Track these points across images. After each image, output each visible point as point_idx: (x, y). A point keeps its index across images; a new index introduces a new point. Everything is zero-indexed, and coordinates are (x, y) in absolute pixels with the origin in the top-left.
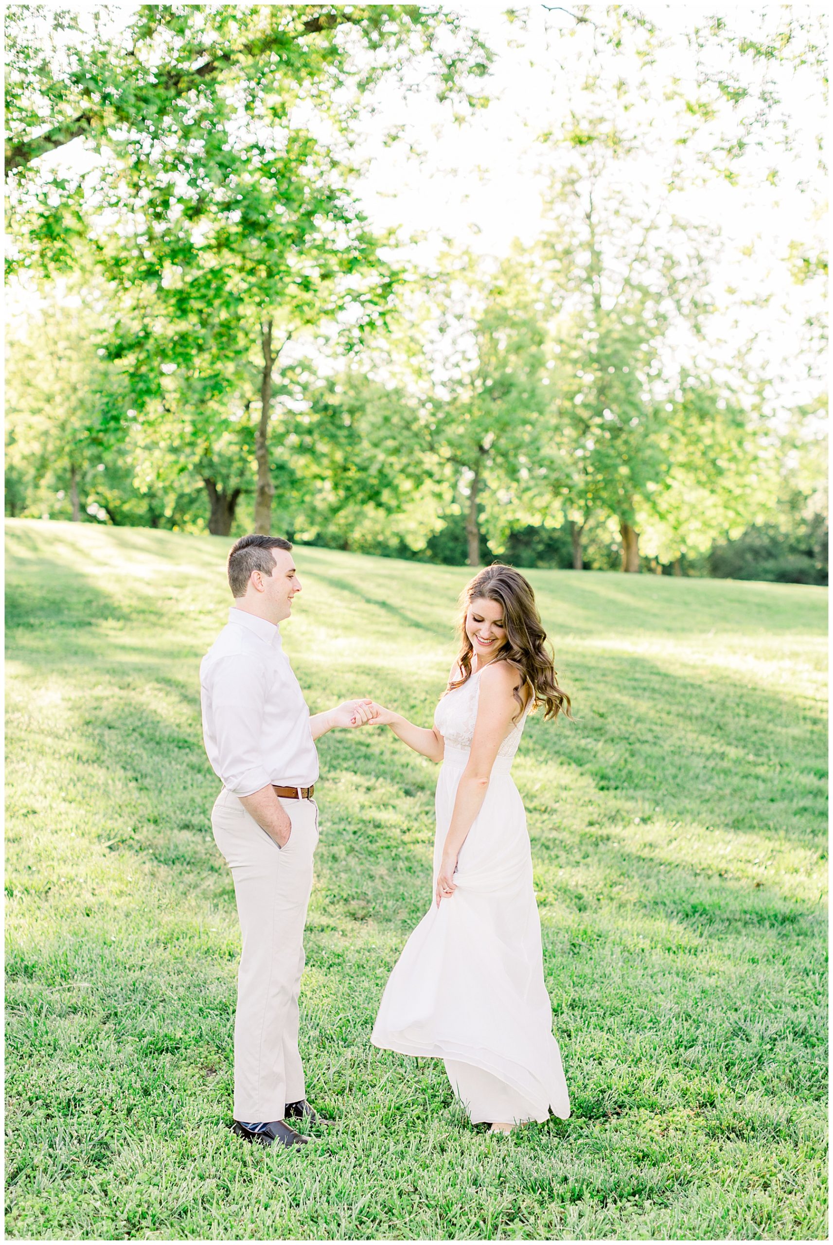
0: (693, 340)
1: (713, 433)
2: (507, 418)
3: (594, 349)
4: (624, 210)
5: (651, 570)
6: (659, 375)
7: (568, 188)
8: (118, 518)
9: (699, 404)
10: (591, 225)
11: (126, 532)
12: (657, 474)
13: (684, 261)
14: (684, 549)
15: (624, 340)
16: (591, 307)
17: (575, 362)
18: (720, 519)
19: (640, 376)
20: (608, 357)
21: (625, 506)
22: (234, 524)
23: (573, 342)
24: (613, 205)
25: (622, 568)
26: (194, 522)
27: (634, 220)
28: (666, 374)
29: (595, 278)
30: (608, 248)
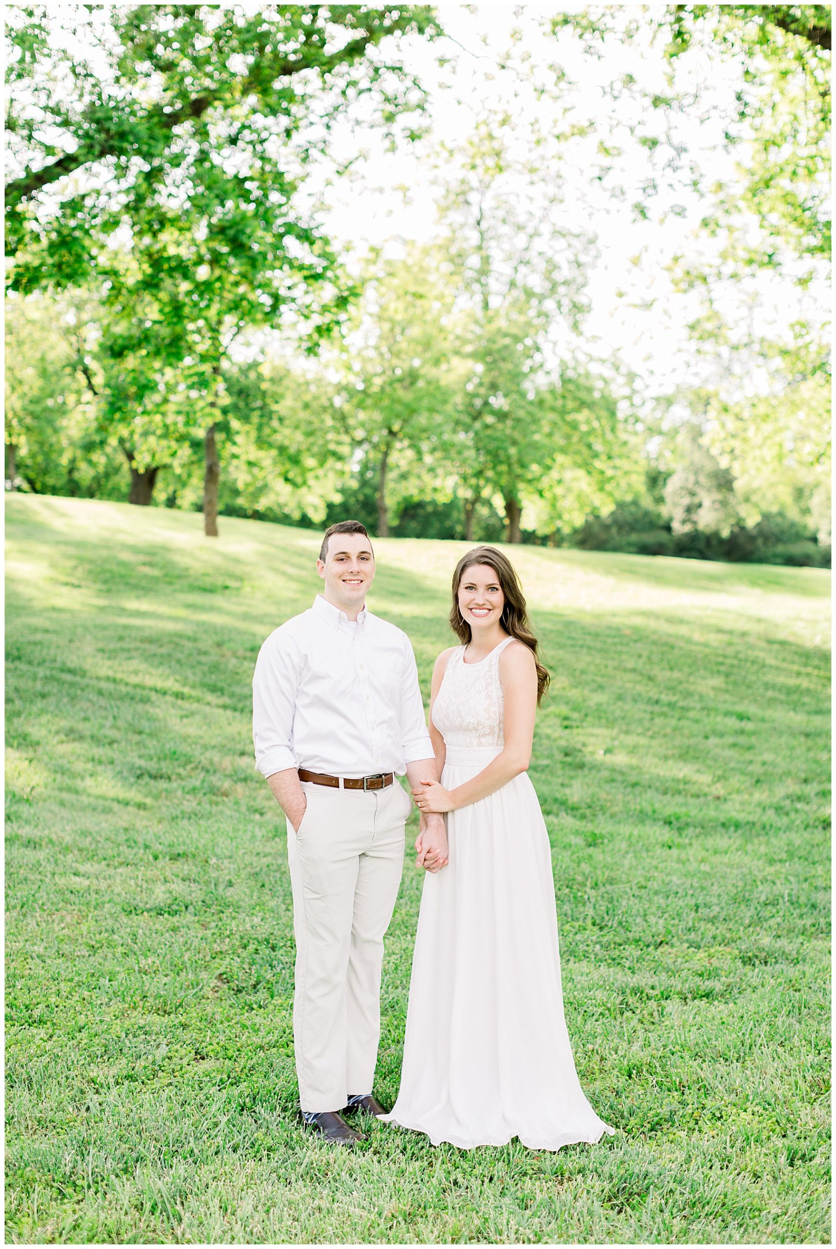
0: (572, 336)
1: (588, 422)
2: (413, 405)
3: (485, 344)
4: (510, 218)
5: (532, 541)
6: (540, 367)
7: (461, 198)
8: (37, 487)
9: (576, 393)
10: (482, 233)
11: (48, 499)
12: (539, 457)
13: (565, 266)
14: (559, 523)
15: (511, 336)
16: (481, 306)
17: (468, 355)
18: (592, 499)
19: (526, 369)
20: (496, 351)
21: (511, 486)
22: (154, 496)
23: (467, 337)
24: (501, 214)
25: (506, 539)
26: (113, 494)
27: (520, 228)
28: (548, 366)
29: (484, 279)
30: (496, 253)
